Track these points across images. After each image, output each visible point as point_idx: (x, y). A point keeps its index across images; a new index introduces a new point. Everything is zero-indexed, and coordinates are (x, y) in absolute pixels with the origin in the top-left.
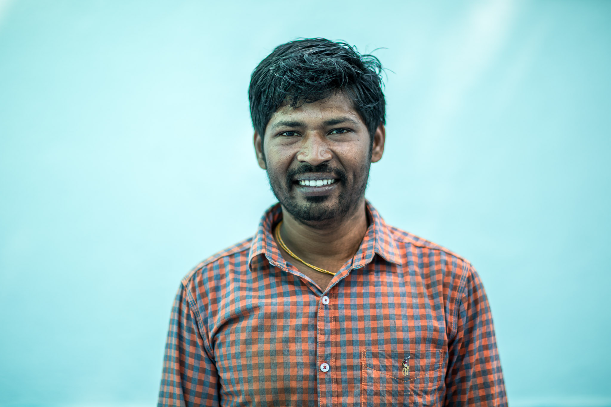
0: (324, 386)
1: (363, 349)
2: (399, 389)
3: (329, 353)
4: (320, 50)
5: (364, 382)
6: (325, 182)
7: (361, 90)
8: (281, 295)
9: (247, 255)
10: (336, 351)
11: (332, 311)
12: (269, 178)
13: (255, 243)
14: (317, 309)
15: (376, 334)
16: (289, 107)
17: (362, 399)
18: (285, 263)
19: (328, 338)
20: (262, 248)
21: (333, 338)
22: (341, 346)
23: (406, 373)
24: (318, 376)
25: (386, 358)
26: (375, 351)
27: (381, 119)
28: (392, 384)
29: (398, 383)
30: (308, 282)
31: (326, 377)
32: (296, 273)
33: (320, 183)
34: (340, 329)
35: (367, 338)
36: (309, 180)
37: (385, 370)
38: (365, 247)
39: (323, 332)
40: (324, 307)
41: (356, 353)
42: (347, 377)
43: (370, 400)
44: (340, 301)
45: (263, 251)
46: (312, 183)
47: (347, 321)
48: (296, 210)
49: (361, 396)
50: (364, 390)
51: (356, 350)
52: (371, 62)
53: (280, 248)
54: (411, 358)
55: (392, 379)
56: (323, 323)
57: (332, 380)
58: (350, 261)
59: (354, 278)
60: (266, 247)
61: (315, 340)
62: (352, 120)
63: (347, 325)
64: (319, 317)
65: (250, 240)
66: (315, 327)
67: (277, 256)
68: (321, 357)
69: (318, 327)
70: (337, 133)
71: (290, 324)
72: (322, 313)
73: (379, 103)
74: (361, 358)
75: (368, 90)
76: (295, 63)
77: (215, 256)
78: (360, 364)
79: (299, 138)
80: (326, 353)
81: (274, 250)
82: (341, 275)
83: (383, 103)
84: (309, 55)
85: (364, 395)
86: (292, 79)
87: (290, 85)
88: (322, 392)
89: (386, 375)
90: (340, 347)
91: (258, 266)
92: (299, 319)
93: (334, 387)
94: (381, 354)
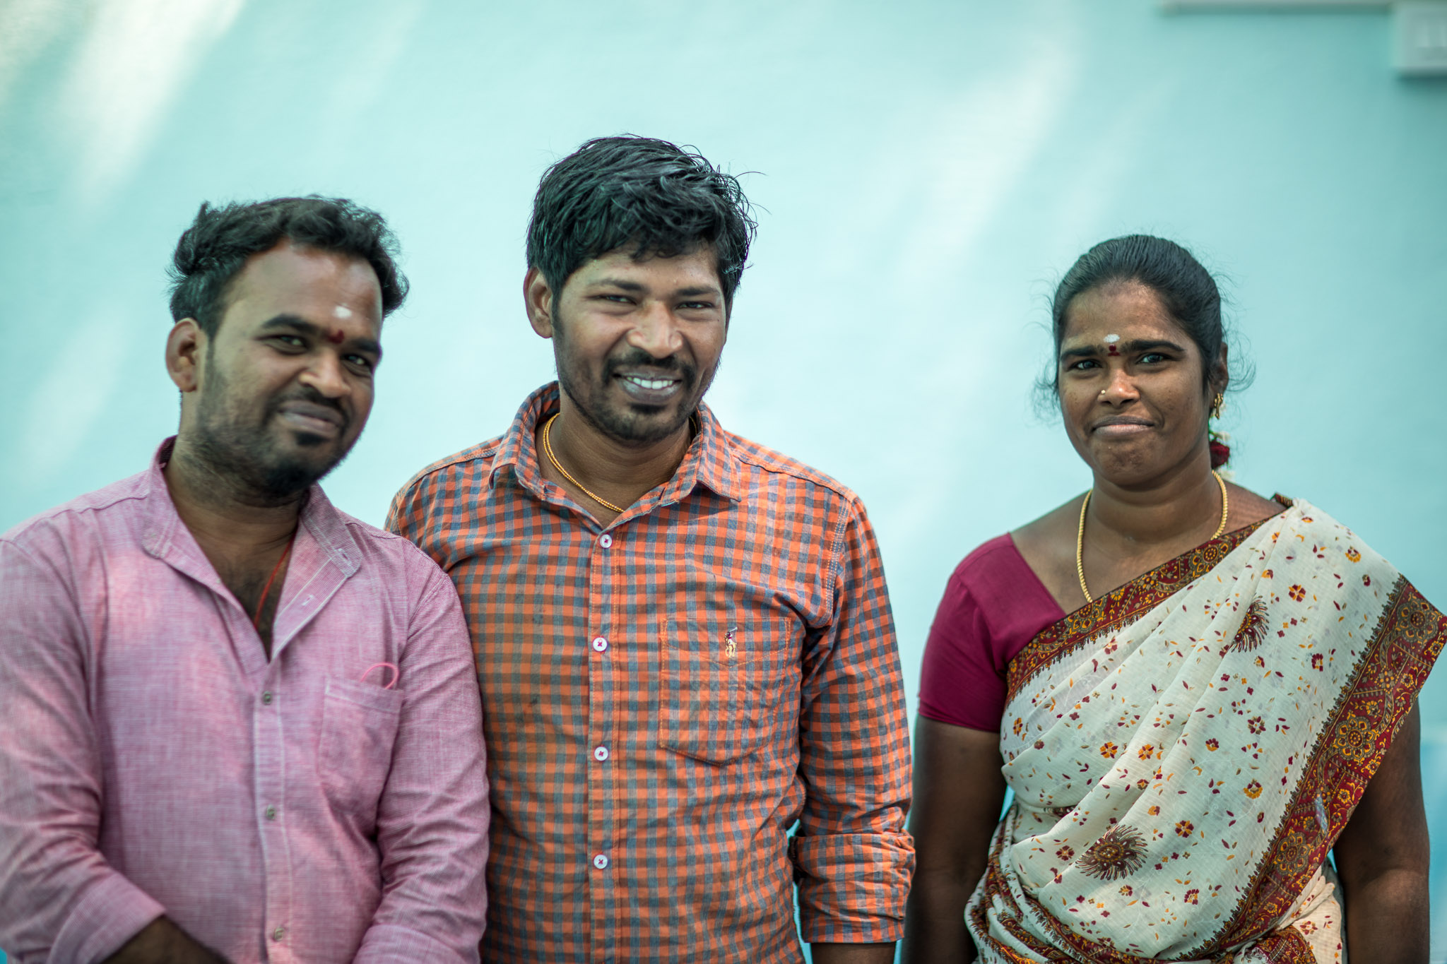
0: (598, 673)
1: (663, 617)
2: (721, 679)
3: (607, 622)
5: (665, 669)
10: (619, 619)
11: (616, 557)
14: (591, 554)
15: (683, 593)
17: (660, 696)
18: (542, 485)
19: (607, 599)
20: (512, 455)
21: (614, 599)
22: (627, 613)
23: (731, 654)
24: (590, 658)
25: (699, 630)
26: (681, 621)
28: (709, 670)
29: (718, 669)
30: (580, 514)
31: (602, 658)
34: (627, 586)
35: (669, 601)
37: (699, 650)
38: (683, 472)
39: (599, 590)
40: (602, 551)
41: (651, 624)
42: (637, 660)
43: (673, 698)
44: (630, 545)
45: (513, 460)
47: (637, 573)
49: (660, 691)
50: (666, 681)
51: (652, 619)
54: (739, 630)
55: (709, 663)
56: (599, 576)
57: (613, 665)
58: (659, 493)
60: (518, 455)
61: (586, 602)
63: (638, 580)
64: (593, 565)
66: (586, 582)
68: (595, 628)
69: (591, 582)
71: (546, 573)
72: (597, 560)
74: (659, 631)
78: (657, 642)
79: (633, 309)
80: (603, 623)
81: (530, 462)
82: (642, 509)
85: (665, 689)
88: (596, 682)
89: (698, 657)
90: (625, 615)
92: (562, 568)
93: (615, 675)
94: (691, 625)
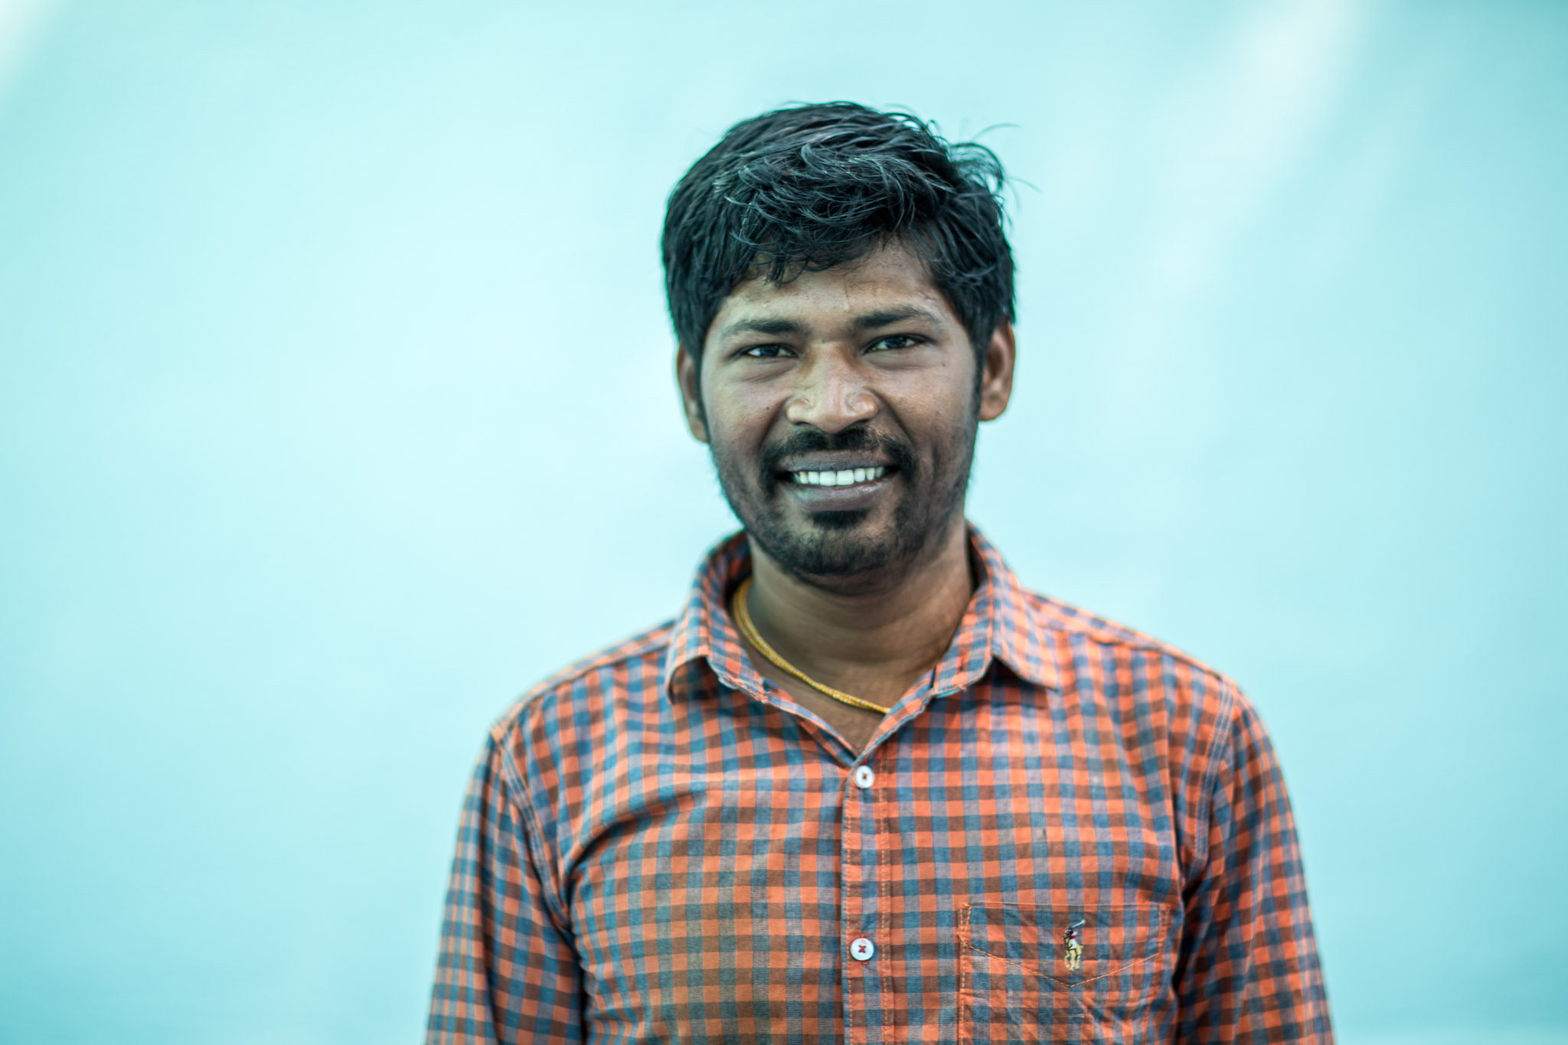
0: (859, 996)
1: (963, 901)
2: (1055, 1005)
3: (872, 911)
4: (842, 133)
5: (965, 987)
6: (860, 475)
7: (951, 236)
8: (748, 763)
9: (661, 663)
10: (892, 906)
11: (882, 804)
12: (717, 465)
13: (681, 632)
14: (841, 800)
15: (996, 863)
16: (762, 283)
17: (962, 1031)
18: (761, 680)
19: (870, 874)
20: (699, 642)
21: (882, 873)
22: (904, 894)
23: (1074, 965)
24: (844, 972)
25: (1023, 924)
26: (993, 908)
27: (1005, 310)
28: (1039, 991)
29: (1053, 989)
30: (820, 730)
31: (866, 973)
32: (789, 706)
33: (846, 478)
34: (903, 851)
35: (972, 875)
36: (819, 471)
37: (1022, 956)
38: (967, 642)
39: (857, 859)
40: (858, 793)
41: (944, 912)
42: (920, 973)
43: (982, 1033)
44: (903, 780)
45: (703, 651)
46: (826, 479)
47: (918, 829)
48: (786, 547)
49: (958, 1023)
50: (967, 1007)
51: (946, 903)
52: (974, 163)
53: (745, 643)
54: (1088, 925)
55: (1038, 978)
56: (856, 835)
57: (882, 982)
58: (926, 678)
59: (936, 721)
60: (711, 641)
61: (837, 880)
62: (926, 314)
63: (922, 841)
64: (847, 819)
65: (669, 626)
66: (836, 846)
67: (739, 664)
68: (853, 922)
69: (845, 846)
70: (889, 347)
71: (771, 837)
72: (854, 810)
73: (997, 269)
74: (957, 924)
75: (970, 235)
76: (778, 168)
77: (576, 666)
78: (954, 941)
79: (791, 361)
80: (866, 912)
81: (732, 648)
82: (904, 711)
83: (1009, 266)
84: (815, 146)
85: (967, 1020)
86: (770, 210)
87: (767, 226)
88: (854, 1012)
89: (1020, 968)
90: (901, 898)
91: (688, 688)
92: (796, 826)
93: (886, 1001)
94: (1009, 914)
